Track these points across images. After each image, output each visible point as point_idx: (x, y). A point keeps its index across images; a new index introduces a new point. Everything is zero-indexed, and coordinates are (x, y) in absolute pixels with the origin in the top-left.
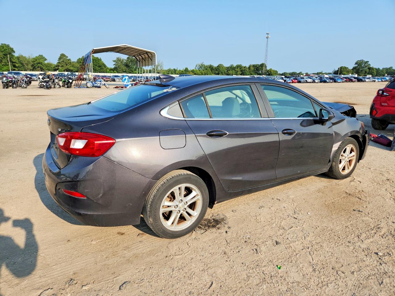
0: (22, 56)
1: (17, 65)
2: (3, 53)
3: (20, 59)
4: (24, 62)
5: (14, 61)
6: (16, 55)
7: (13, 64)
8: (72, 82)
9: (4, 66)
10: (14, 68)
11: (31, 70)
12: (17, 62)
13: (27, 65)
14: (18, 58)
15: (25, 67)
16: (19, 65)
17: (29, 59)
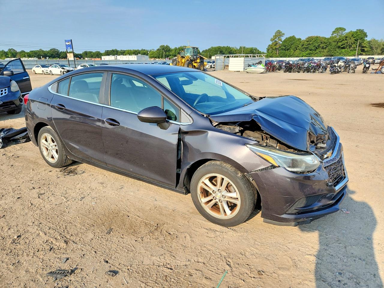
0: (375, 40)
1: (366, 49)
2: (355, 38)
3: (371, 43)
4: (374, 46)
5: (364, 46)
6: (368, 39)
7: (363, 48)
8: (370, 66)
9: (352, 51)
10: (362, 53)
11: (380, 54)
12: (367, 46)
13: (377, 48)
14: (369, 42)
15: (373, 51)
16: (368, 49)
17: (381, 42)
